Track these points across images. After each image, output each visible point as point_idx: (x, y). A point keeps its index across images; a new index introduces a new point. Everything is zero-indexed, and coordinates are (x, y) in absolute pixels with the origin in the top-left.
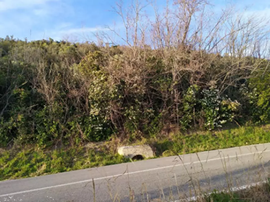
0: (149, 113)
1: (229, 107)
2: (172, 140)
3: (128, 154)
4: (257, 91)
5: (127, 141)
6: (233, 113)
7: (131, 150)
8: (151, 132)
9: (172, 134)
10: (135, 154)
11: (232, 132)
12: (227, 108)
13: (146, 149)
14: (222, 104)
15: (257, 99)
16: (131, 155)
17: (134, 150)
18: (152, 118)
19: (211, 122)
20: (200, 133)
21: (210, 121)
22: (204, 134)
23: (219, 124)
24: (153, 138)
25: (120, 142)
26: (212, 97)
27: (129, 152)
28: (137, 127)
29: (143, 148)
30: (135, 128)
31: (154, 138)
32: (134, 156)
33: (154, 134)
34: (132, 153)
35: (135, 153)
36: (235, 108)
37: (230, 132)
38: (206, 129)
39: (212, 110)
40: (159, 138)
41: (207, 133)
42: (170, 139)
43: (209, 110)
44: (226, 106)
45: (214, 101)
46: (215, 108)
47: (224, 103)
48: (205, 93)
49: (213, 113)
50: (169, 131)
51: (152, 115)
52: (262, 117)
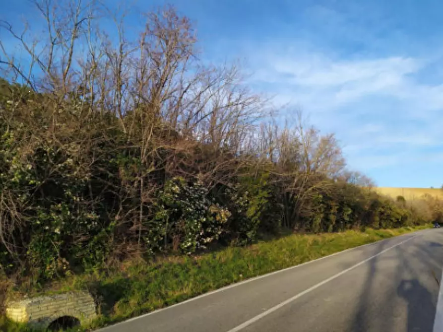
0: (90, 221)
1: (218, 218)
2: (129, 276)
3: (38, 317)
4: (248, 196)
5: (32, 284)
6: (220, 227)
7: (47, 306)
8: (87, 261)
9: (128, 263)
10: (56, 316)
11: (218, 257)
12: (215, 218)
13: (82, 299)
14: (210, 212)
15: (247, 206)
16: (46, 319)
17: (53, 306)
18: (94, 232)
19: (192, 241)
20: (174, 260)
21: (190, 239)
22: (180, 261)
23: (202, 243)
24: (92, 273)
25: (15, 289)
26: (196, 198)
27: (41, 313)
28: (58, 251)
29: (76, 299)
30: (55, 253)
31: (94, 274)
32: (53, 320)
33: (94, 264)
34: (48, 315)
35: (55, 312)
36: (226, 219)
37: (214, 257)
38: (182, 252)
39: (196, 221)
40: (104, 273)
41: (185, 259)
42: (124, 275)
43: (191, 220)
44: (215, 215)
45: (200, 206)
46: (199, 218)
47: (213, 210)
48: (188, 192)
49: (197, 225)
50: (122, 257)
51: (95, 224)
52: (249, 234)
